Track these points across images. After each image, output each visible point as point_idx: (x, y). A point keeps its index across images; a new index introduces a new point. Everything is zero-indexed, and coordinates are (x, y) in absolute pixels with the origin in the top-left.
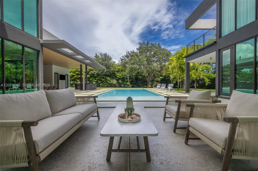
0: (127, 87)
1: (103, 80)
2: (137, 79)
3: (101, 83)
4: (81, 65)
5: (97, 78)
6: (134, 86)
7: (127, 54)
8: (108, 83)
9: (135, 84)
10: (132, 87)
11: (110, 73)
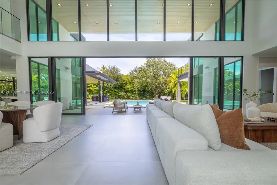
0: (135, 99)
1: (112, 92)
2: (145, 91)
3: (110, 95)
4: (99, 82)
5: (106, 91)
6: (142, 98)
7: (135, 69)
8: (117, 95)
9: (143, 96)
10: (140, 99)
11: (119, 85)
